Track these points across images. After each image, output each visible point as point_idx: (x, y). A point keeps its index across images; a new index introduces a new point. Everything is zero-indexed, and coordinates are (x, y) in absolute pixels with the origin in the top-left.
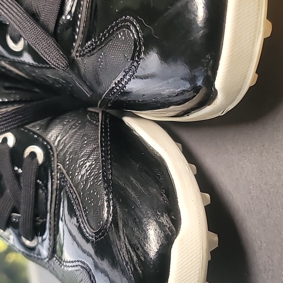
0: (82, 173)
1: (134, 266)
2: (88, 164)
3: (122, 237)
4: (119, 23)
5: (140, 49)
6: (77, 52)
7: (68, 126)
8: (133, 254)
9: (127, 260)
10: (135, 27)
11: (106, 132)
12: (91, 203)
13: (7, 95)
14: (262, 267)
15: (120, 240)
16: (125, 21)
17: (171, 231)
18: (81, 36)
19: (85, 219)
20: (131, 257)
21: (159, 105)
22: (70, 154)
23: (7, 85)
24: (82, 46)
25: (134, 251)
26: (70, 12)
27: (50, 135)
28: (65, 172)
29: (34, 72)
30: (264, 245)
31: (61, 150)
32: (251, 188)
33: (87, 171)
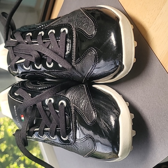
0: (83, 105)
1: (108, 128)
2: (84, 101)
3: (102, 120)
4: (88, 50)
5: (97, 57)
6: (74, 63)
7: (73, 91)
8: (106, 124)
9: (105, 127)
10: (94, 50)
11: (88, 90)
12: (88, 113)
13: (46, 86)
14: (151, 124)
15: (101, 121)
16: (90, 49)
17: (118, 114)
18: (74, 57)
19: (87, 119)
20: (106, 125)
21: (106, 75)
22: (77, 100)
23: (44, 83)
24: (75, 61)
25: (107, 123)
26: (69, 50)
27: (67, 95)
28: (76, 106)
29: (58, 74)
30: (150, 116)
31: (73, 99)
32: (142, 98)
33: (84, 103)
